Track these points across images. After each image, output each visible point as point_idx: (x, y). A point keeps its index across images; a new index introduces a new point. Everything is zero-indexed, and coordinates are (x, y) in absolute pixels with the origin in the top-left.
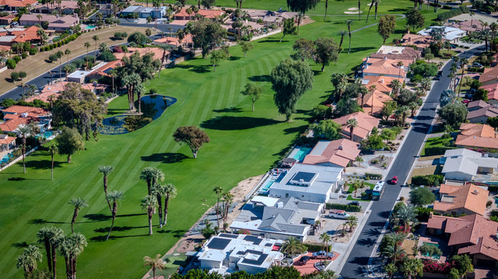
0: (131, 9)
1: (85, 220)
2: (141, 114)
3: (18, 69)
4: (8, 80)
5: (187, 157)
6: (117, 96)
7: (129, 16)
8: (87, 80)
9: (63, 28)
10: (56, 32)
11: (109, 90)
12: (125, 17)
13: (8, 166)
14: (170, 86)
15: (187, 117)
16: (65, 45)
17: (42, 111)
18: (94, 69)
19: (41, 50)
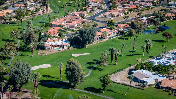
0: (170, 3)
1: (128, 52)
2: (158, 30)
3: (128, 15)
4: (124, 18)
5: (165, 42)
6: (154, 25)
7: (169, 5)
8: (146, 20)
9: (145, 6)
10: (143, 7)
11: (151, 23)
12: (168, 5)
13: (114, 38)
14: (171, 24)
15: (172, 32)
16: (145, 11)
17: (129, 26)
18: (150, 17)
19: (137, 11)
